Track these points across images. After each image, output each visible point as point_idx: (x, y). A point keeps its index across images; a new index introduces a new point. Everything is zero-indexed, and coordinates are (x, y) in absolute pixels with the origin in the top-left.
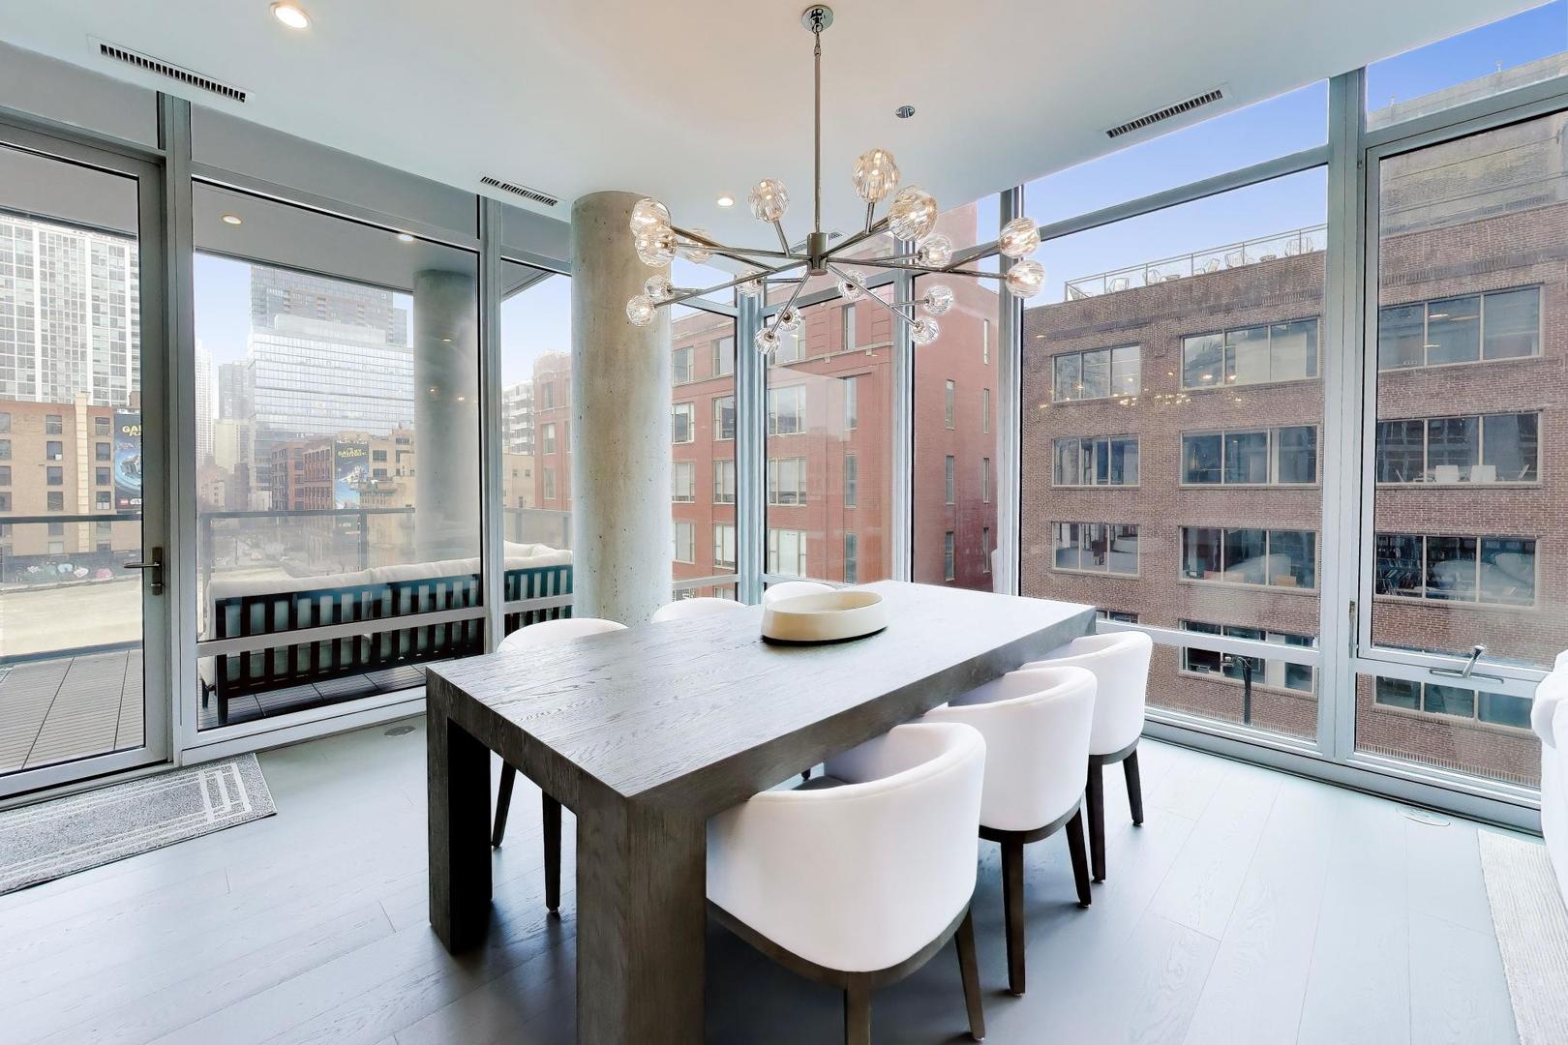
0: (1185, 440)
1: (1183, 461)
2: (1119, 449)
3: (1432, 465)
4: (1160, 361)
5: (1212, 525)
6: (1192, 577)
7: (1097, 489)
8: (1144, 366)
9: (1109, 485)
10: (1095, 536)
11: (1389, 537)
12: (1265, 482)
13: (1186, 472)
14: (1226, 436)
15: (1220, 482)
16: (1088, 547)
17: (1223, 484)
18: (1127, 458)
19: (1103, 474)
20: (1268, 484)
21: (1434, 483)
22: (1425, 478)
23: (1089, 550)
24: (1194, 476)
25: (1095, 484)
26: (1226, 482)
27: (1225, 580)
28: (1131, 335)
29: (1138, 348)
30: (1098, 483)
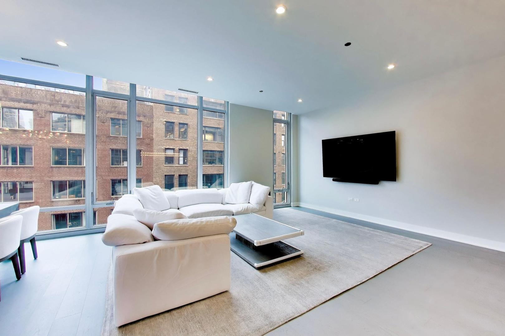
0: (53, 149)
1: (52, 157)
2: (23, 151)
3: (123, 162)
4: (42, 119)
5: (64, 180)
6: (57, 198)
7: (12, 167)
8: (35, 120)
9: (18, 165)
10: (10, 187)
11: (115, 180)
12: (81, 165)
13: (54, 161)
14: (68, 149)
15: (66, 165)
16: (6, 192)
17: (67, 165)
18: (27, 154)
19: (14, 161)
20: (82, 166)
21: (123, 166)
22: (122, 165)
23: (7, 193)
24: (57, 163)
25: (10, 164)
26: (68, 165)
27: (69, 198)
28: (29, 106)
29: (32, 112)
30: (12, 164)
